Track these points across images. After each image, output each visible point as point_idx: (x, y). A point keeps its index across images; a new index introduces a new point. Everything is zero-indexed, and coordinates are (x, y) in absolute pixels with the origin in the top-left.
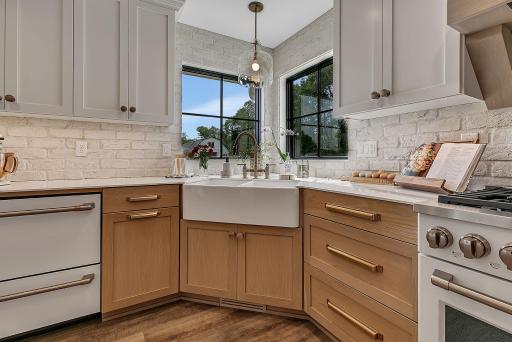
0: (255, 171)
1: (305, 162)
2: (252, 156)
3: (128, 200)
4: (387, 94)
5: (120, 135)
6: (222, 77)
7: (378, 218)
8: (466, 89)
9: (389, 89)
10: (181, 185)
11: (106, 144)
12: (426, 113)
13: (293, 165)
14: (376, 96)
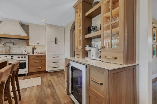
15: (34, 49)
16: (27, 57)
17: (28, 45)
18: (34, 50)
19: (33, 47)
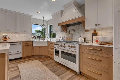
3: (25, 43)
5: (23, 34)
6: (39, 25)
8: (62, 32)
9: (57, 31)
10: (32, 41)
11: (20, 36)
16: (77, 47)
18: (94, 37)
19: (93, 32)
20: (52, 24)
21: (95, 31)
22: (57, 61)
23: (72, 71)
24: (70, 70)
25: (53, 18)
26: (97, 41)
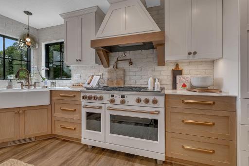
0: (28, 85)
1: (54, 81)
2: (26, 79)
4: (80, 61)
6: (4, 37)
7: (75, 96)
8: (97, 63)
9: (80, 59)
12: (92, 67)
13: (49, 82)
14: (77, 61)
15: (177, 73)
17: (161, 62)
18: (178, 77)
20: (63, 40)
21: (177, 65)
22: (91, 143)
23: (143, 160)
24: (138, 161)
25: (66, 22)
26: (184, 86)
